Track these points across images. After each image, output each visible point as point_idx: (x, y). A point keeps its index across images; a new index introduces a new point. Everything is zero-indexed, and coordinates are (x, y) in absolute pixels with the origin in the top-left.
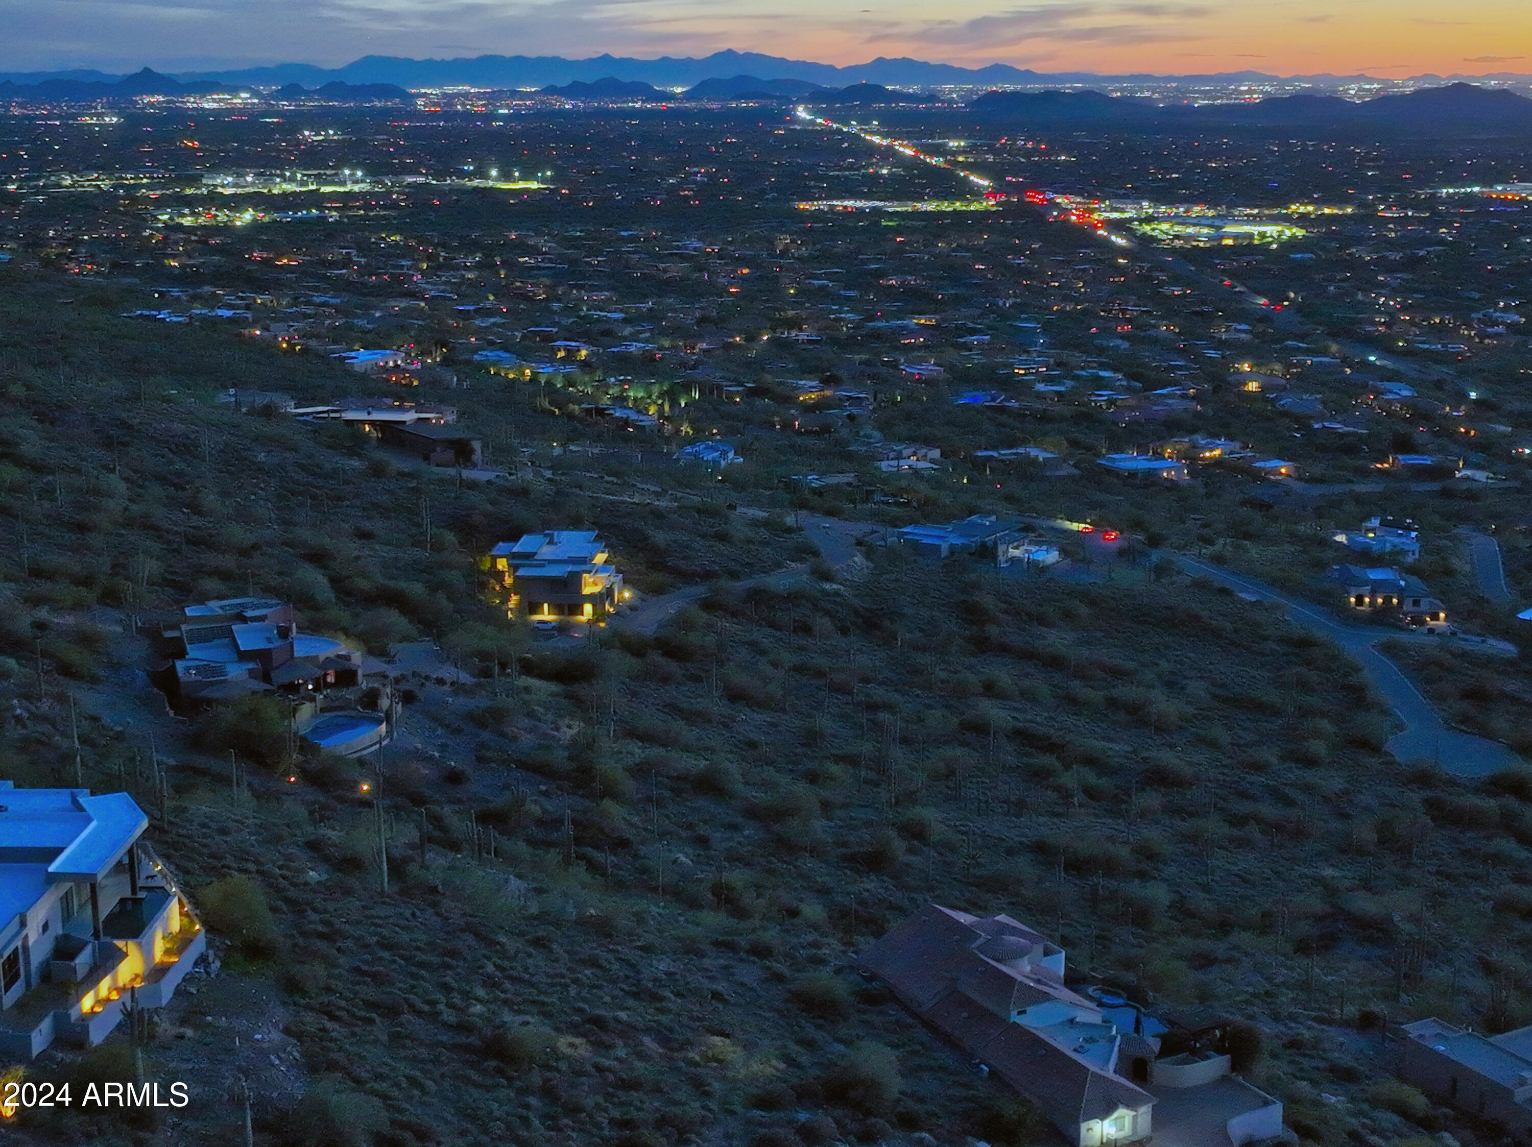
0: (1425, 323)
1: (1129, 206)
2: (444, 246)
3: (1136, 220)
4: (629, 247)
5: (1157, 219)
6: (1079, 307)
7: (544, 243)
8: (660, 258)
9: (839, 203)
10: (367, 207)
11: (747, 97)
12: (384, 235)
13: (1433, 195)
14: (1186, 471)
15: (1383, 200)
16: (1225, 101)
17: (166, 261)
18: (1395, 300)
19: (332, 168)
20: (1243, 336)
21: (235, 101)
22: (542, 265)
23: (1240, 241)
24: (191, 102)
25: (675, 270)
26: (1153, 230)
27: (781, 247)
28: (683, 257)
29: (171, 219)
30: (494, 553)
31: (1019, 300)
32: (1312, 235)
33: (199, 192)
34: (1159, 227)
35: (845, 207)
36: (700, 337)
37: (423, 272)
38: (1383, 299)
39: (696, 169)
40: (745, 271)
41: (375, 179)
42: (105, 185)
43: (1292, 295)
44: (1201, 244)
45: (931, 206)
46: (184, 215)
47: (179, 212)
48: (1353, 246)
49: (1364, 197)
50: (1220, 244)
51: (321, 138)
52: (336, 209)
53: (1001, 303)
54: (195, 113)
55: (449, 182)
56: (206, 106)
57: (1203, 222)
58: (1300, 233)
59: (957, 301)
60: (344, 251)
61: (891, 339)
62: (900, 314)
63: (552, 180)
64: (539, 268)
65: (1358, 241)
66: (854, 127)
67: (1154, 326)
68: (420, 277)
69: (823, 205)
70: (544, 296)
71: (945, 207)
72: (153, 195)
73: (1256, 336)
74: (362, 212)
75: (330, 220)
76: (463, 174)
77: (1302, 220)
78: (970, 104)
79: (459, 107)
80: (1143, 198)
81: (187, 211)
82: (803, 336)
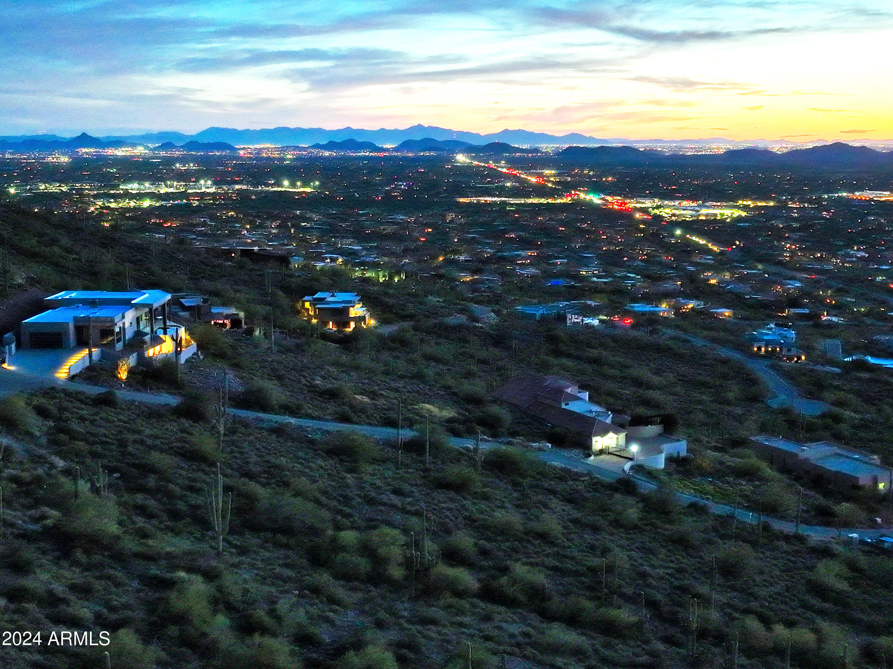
0: (812, 257)
1: (647, 201)
2: (259, 217)
3: (651, 207)
4: (364, 218)
5: (662, 207)
6: (617, 248)
7: (316, 217)
8: (382, 224)
9: (482, 199)
10: (214, 199)
11: (430, 150)
12: (224, 212)
13: (820, 197)
14: (673, 313)
15: (792, 200)
16: (704, 153)
17: (102, 223)
18: (795, 246)
19: (193, 182)
20: (709, 261)
21: (135, 151)
22: (315, 226)
23: (709, 217)
24: (110, 152)
25: (389, 229)
26: (661, 212)
27: (450, 219)
28: (394, 223)
29: (103, 204)
30: (304, 299)
31: (583, 244)
32: (750, 215)
33: (118, 192)
34: (664, 211)
35: (486, 201)
36: (404, 257)
37: (247, 229)
38: (789, 245)
39: (401, 183)
40: (430, 230)
41: (218, 187)
42: (65, 189)
43: (738, 243)
44: (687, 219)
45: (535, 201)
46: (111, 202)
47: (108, 200)
48: (773, 220)
49: (781, 197)
50: (698, 219)
51: (186, 168)
52: (196, 200)
53: (573, 245)
54: (112, 157)
55: (260, 188)
56: (118, 154)
57: (688, 208)
58: (744, 214)
59: (549, 244)
60: (203, 219)
61: (512, 261)
62: (517, 249)
63: (320, 187)
64: (313, 228)
65: (776, 218)
66: (492, 164)
67: (659, 257)
68: (246, 232)
69: (474, 200)
70: (316, 241)
71: (543, 201)
72: (92, 193)
73: (716, 262)
74: (212, 202)
75: (194, 205)
76: (267, 185)
77: (745, 208)
78: (558, 154)
79: (264, 154)
80: (655, 198)
81: (112, 200)
82: (462, 258)
